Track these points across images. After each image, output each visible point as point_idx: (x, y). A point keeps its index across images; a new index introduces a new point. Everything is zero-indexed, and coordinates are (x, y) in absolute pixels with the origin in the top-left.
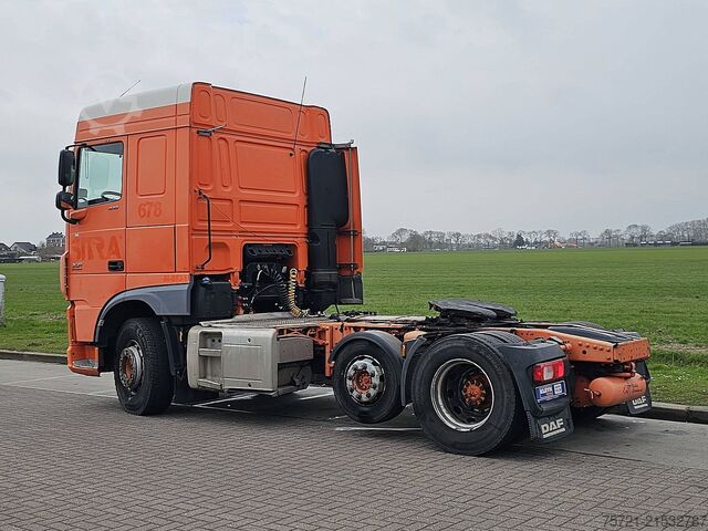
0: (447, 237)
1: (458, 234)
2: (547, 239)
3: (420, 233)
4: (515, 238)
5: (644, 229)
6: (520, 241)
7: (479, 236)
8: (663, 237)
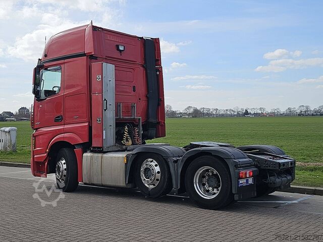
0: (211, 111)
1: (217, 109)
2: (260, 112)
3: (198, 108)
4: (244, 111)
5: (307, 107)
6: (247, 113)
7: (227, 110)
8: (316, 112)
